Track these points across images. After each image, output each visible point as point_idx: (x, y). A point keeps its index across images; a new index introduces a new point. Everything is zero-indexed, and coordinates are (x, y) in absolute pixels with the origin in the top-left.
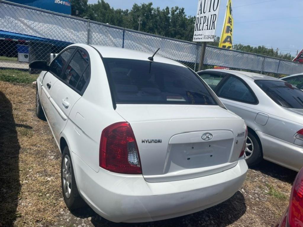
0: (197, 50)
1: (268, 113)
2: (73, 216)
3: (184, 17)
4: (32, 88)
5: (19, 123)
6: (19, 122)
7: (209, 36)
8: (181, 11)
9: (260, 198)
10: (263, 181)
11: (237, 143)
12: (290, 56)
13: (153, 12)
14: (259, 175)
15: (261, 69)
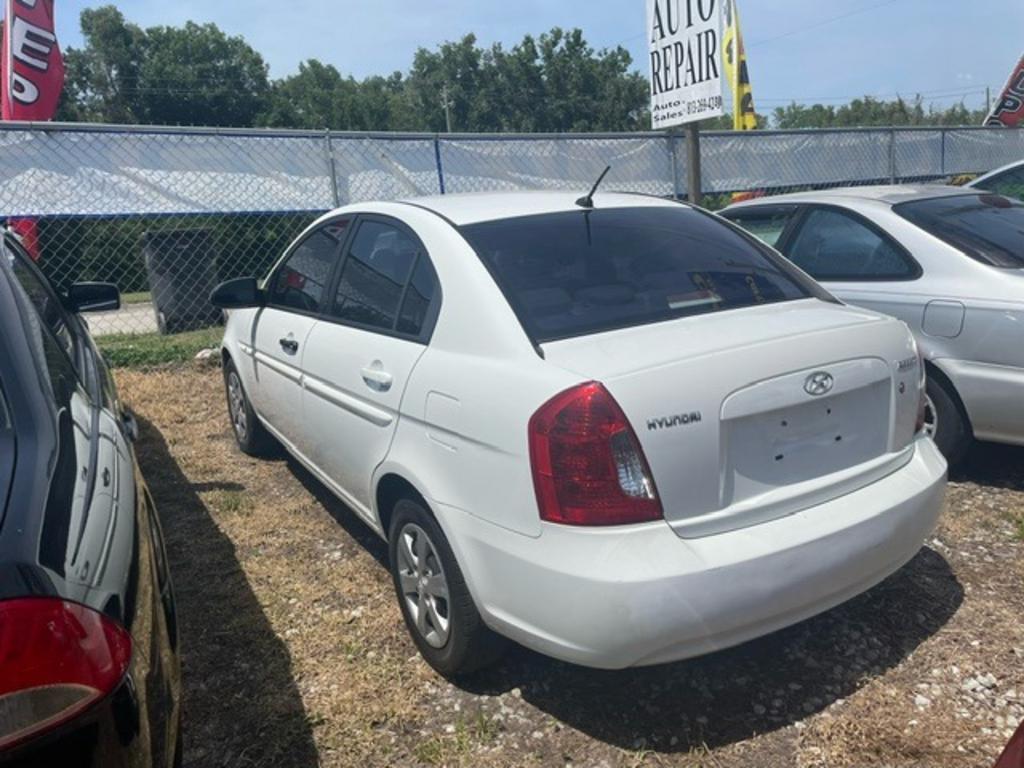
0: (672, 154)
1: (959, 297)
2: (466, 693)
3: (587, 59)
4: (198, 371)
5: (200, 479)
6: (199, 477)
7: (703, 103)
8: (572, 40)
9: (997, 554)
10: (991, 506)
11: (902, 390)
12: (965, 112)
13: (481, 62)
14: (973, 493)
15: (889, 171)
